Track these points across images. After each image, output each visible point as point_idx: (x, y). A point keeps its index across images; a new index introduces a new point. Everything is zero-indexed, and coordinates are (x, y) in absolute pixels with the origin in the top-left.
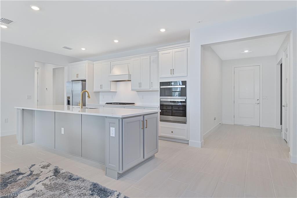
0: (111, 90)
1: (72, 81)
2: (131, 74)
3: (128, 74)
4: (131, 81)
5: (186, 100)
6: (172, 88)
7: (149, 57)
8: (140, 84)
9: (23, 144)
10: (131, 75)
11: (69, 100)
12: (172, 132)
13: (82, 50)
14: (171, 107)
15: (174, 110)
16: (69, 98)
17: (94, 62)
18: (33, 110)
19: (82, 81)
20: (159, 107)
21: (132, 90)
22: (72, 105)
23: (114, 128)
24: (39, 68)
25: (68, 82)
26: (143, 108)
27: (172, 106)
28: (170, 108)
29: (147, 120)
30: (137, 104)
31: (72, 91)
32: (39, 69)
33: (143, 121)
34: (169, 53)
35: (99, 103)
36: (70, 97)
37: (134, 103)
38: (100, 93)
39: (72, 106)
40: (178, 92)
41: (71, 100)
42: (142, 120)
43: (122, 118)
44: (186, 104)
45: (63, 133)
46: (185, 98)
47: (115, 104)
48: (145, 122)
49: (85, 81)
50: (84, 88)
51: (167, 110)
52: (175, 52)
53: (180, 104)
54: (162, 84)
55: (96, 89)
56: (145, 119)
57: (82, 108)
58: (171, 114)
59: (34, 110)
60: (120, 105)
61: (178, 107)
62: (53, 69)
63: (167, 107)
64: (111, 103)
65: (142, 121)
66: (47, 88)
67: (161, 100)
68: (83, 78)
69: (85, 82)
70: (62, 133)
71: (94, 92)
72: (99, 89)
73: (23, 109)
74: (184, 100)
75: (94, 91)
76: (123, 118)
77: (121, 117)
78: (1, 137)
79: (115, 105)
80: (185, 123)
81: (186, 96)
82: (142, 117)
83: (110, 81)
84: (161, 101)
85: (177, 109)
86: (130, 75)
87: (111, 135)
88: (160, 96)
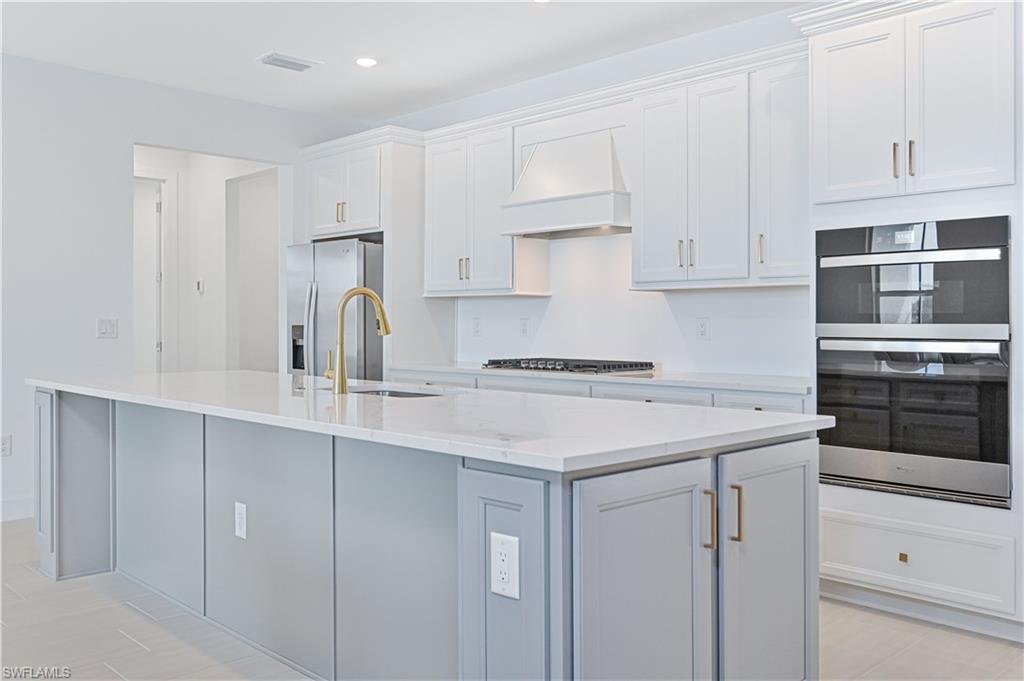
0: (516, 284)
1: (314, 241)
2: (628, 190)
3: (616, 193)
4: (629, 230)
5: (1005, 345)
6: (878, 266)
7: (744, 76)
8: (686, 249)
9: (60, 575)
10: (629, 195)
11: (299, 343)
12: (903, 558)
13: (360, 67)
14: (885, 387)
15: (906, 410)
16: (298, 331)
17: (427, 134)
18: (108, 400)
19: (364, 238)
20: (809, 390)
21: (641, 285)
22: (316, 374)
23: (517, 539)
24: (164, 181)
25: (297, 246)
26: (707, 396)
27: (892, 382)
28: (882, 398)
29: (739, 489)
30: (669, 369)
31: (315, 296)
32: (163, 185)
33: (715, 494)
34: (884, 37)
35: (452, 362)
36: (302, 327)
37: (650, 366)
38: (460, 302)
39: (312, 377)
40: (913, 300)
41: (307, 343)
42: (709, 487)
43: (563, 474)
44: (1008, 370)
45: (241, 532)
46: (1000, 331)
47: (536, 368)
48: (729, 499)
49: (376, 238)
50: (372, 275)
51: (859, 406)
52: (925, 27)
53: (936, 370)
54: (829, 242)
55: (439, 280)
56: (728, 479)
57: (343, 390)
58: (887, 439)
59: (114, 401)
60: (566, 375)
61: (939, 388)
62: (227, 181)
63: (855, 391)
64: (516, 364)
65: (706, 492)
66: (201, 280)
67: (826, 345)
68: (368, 226)
69: (380, 245)
70: (237, 533)
71: (426, 298)
72: (448, 284)
73: (60, 393)
74: (994, 348)
75: (425, 295)
76: (571, 479)
77: (562, 471)
78: (3, 523)
79: (536, 373)
80: (1000, 501)
81: (1004, 318)
82: (706, 464)
83: (513, 236)
84: (821, 353)
85: (930, 402)
86: (623, 198)
87: (496, 587)
88: (819, 320)
